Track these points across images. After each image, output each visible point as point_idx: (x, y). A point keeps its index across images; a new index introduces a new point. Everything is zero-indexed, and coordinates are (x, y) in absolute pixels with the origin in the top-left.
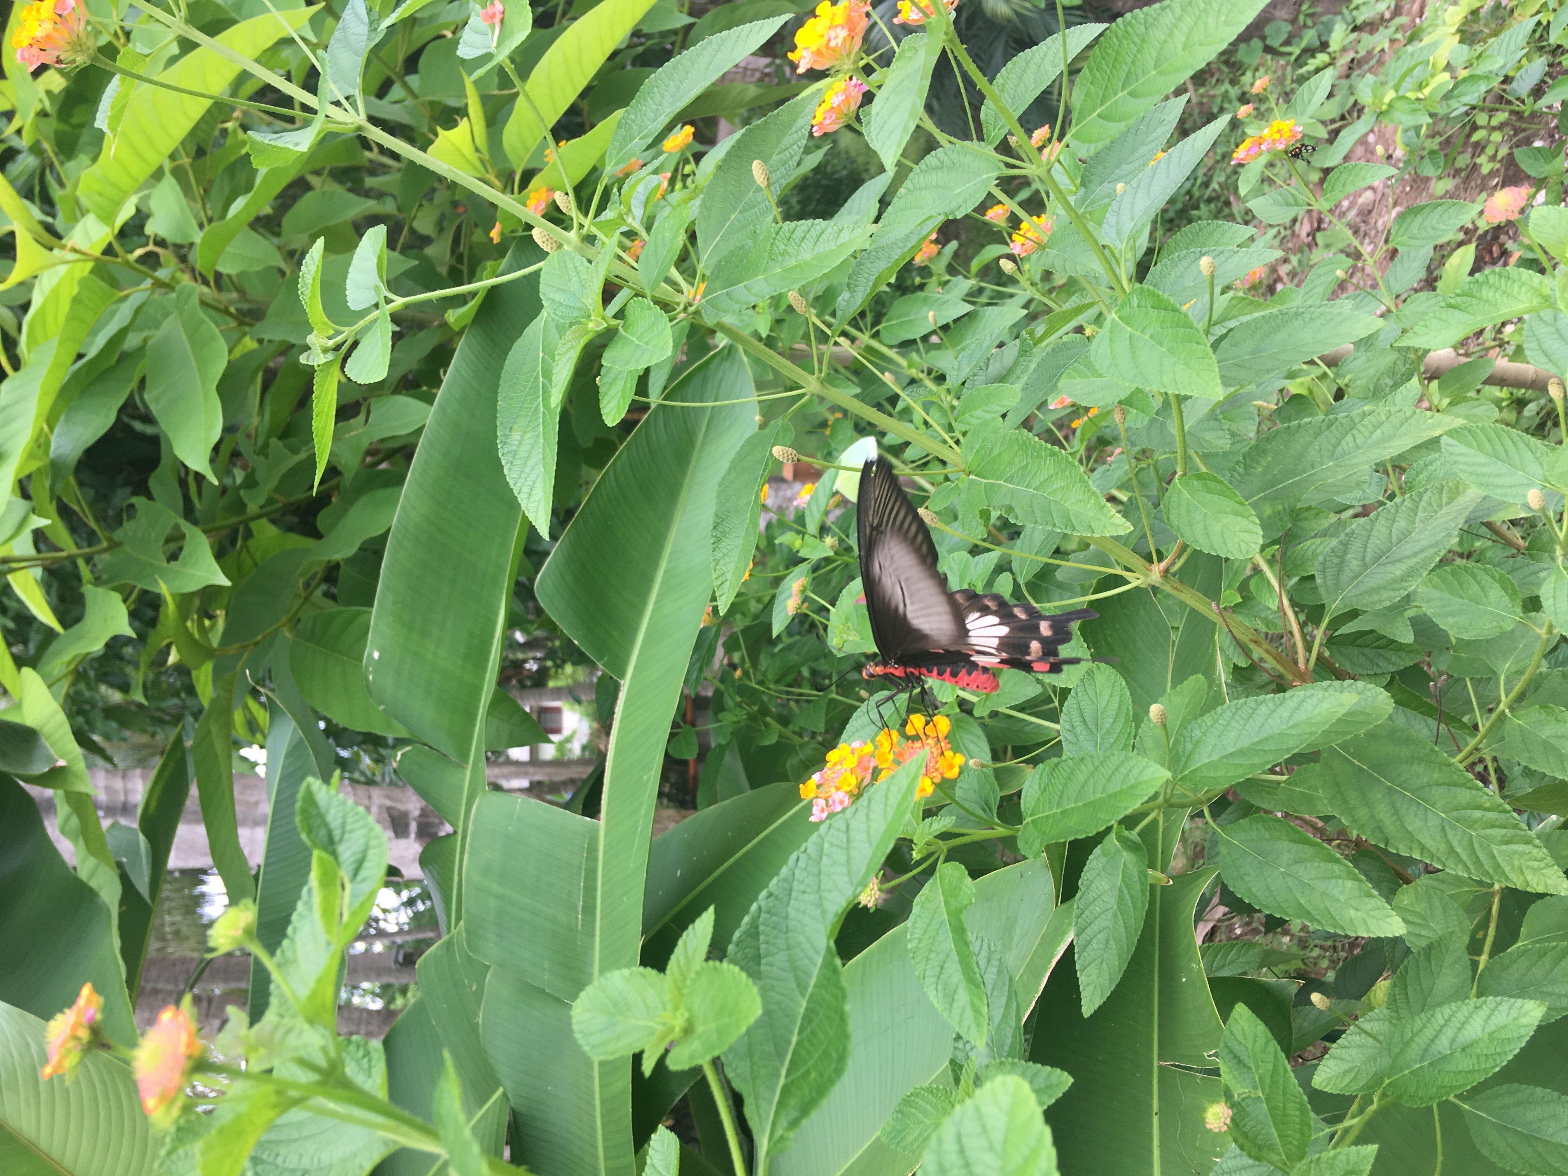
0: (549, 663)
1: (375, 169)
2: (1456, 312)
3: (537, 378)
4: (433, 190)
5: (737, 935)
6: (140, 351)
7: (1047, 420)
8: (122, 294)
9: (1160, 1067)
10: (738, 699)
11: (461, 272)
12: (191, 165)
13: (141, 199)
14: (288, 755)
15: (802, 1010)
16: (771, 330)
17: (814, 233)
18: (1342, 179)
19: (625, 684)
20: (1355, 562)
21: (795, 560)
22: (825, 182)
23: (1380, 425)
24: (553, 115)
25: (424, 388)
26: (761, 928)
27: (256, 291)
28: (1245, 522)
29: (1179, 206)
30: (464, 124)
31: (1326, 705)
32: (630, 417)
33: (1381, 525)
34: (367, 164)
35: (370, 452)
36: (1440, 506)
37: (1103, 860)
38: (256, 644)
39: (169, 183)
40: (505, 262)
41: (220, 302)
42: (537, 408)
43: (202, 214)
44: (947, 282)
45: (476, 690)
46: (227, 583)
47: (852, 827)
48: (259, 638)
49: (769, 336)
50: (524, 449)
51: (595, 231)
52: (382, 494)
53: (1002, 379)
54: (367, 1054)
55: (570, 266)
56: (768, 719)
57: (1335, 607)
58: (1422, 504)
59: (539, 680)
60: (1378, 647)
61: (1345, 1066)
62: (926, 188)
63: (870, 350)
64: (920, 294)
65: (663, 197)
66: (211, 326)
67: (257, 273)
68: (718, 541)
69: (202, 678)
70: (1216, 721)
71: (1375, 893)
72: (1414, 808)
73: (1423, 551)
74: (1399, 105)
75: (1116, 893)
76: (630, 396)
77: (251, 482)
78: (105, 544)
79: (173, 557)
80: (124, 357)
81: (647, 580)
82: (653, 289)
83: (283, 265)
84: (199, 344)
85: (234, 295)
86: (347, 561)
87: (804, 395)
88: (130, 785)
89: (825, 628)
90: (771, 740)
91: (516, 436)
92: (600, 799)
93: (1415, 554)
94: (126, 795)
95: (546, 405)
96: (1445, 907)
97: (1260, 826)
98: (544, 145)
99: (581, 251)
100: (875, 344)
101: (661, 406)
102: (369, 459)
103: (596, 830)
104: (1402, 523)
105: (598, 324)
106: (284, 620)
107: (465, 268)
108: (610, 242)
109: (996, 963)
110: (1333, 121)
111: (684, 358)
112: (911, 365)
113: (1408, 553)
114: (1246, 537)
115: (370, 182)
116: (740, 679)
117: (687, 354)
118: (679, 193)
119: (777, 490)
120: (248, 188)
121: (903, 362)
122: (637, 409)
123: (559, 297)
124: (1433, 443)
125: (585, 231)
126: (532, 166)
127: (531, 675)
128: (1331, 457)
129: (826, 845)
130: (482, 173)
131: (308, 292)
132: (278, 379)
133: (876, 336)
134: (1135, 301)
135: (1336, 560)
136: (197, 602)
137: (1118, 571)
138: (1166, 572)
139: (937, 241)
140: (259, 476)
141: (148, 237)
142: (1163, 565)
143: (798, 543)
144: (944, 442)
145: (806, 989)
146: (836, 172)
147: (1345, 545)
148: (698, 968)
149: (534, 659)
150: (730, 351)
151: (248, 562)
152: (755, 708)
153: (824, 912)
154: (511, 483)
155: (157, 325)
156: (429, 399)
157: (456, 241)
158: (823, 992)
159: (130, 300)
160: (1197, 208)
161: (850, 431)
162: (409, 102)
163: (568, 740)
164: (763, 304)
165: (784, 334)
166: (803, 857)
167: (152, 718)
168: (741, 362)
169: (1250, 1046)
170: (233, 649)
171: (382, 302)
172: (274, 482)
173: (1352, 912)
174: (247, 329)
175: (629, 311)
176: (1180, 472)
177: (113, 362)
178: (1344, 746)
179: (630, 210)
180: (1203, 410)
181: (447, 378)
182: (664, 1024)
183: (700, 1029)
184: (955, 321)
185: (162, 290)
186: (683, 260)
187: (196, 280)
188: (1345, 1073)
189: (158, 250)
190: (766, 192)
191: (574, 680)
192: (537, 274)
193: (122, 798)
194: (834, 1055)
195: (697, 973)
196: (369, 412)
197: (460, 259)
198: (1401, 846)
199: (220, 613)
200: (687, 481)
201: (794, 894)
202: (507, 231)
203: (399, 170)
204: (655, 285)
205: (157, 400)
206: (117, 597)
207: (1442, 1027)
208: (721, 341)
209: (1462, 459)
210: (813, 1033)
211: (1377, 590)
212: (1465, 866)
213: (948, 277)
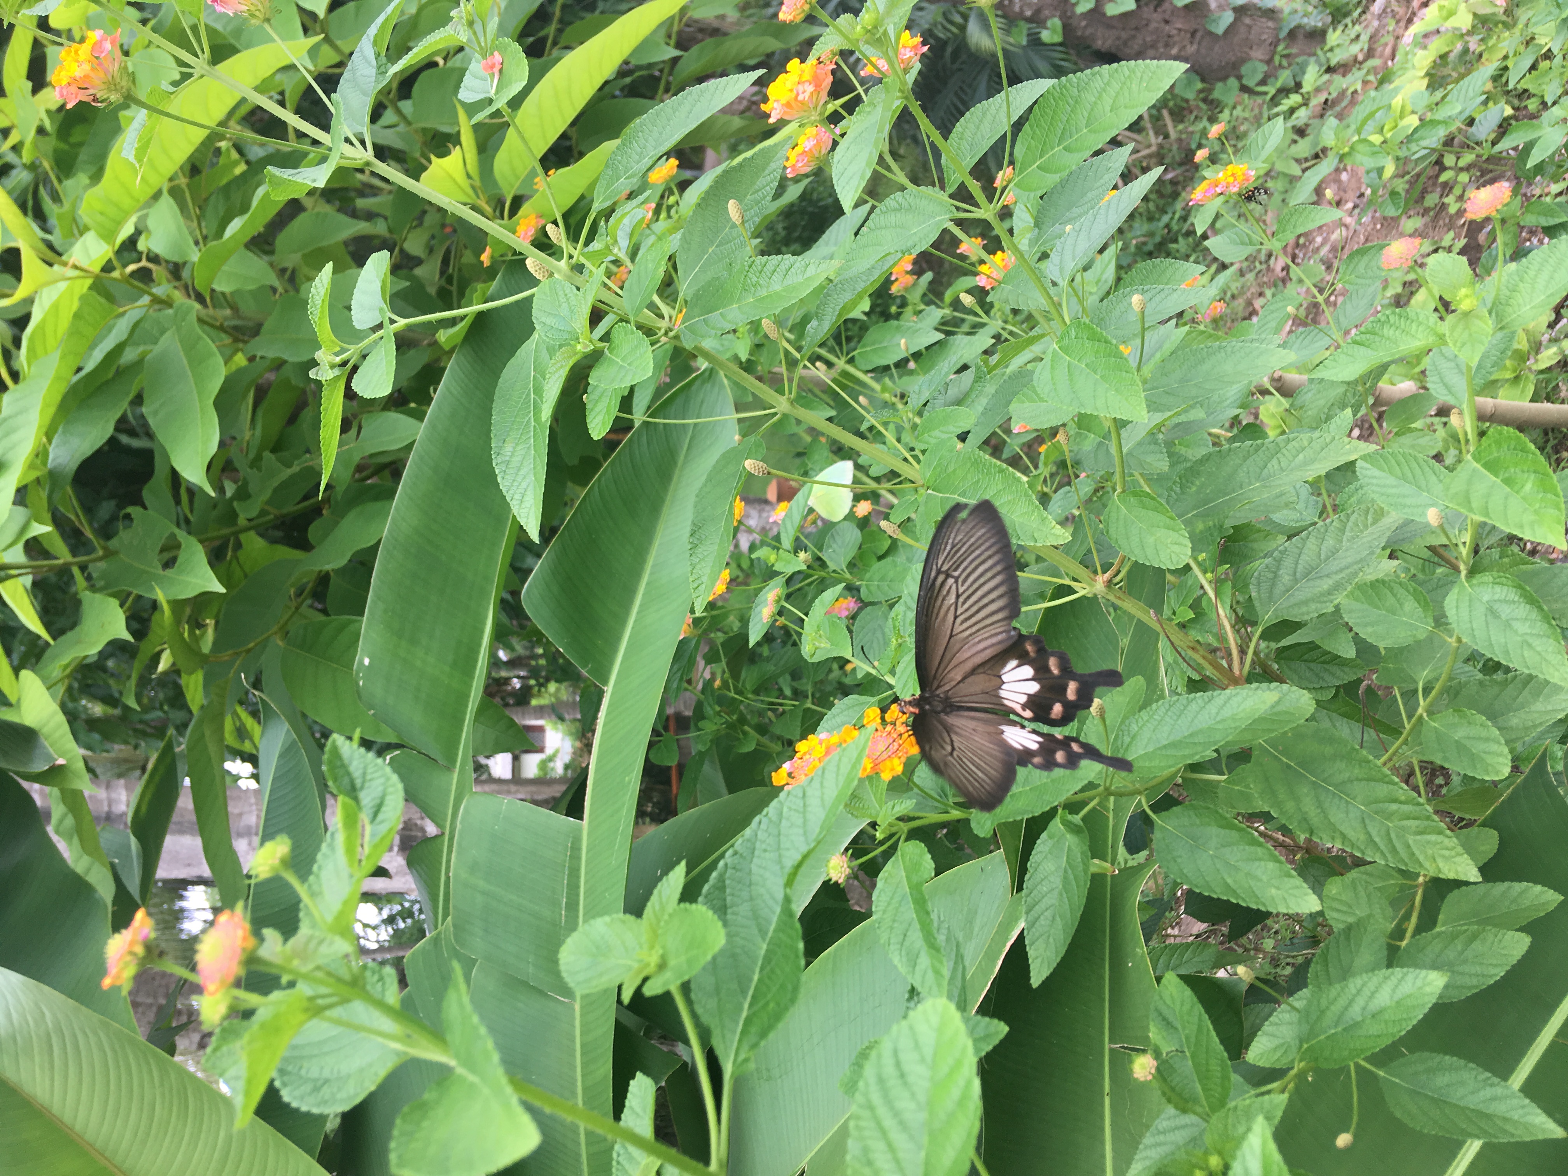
0: (532, 682)
1: (368, 190)
2: (1362, 348)
3: (528, 395)
4: (424, 212)
5: (706, 888)
6: (139, 363)
7: (1014, 446)
8: (121, 310)
9: (1112, 1050)
10: (718, 708)
11: (450, 293)
12: (188, 185)
13: (139, 218)
14: (281, 756)
15: (763, 952)
16: (751, 354)
17: (783, 267)
18: (1293, 221)
19: (609, 690)
20: (1287, 577)
21: (771, 574)
22: (810, 209)
23: (1303, 449)
24: (542, 146)
25: (413, 405)
26: (728, 882)
27: (249, 308)
28: (1174, 535)
29: (1158, 239)
30: (456, 153)
31: (1249, 704)
32: (613, 437)
33: (1311, 544)
34: (358, 185)
35: (360, 468)
36: (1366, 527)
37: (1050, 843)
38: (248, 651)
39: (167, 203)
40: (494, 285)
41: (216, 319)
42: (529, 421)
43: (198, 232)
44: (921, 312)
45: (464, 697)
46: (222, 590)
47: (808, 793)
48: (252, 645)
49: (748, 361)
50: (516, 459)
51: (583, 260)
52: (373, 507)
53: (959, 402)
54: (381, 979)
55: (561, 293)
56: (746, 728)
57: (1268, 617)
58: (1350, 524)
59: (522, 698)
60: (1324, 662)
61: (1276, 1042)
62: (886, 227)
63: (845, 374)
64: (894, 323)
65: (648, 226)
66: (209, 344)
67: (251, 291)
68: (695, 546)
69: (192, 686)
70: (1151, 717)
71: (1294, 873)
72: (1336, 800)
73: (1347, 568)
74: (1360, 147)
75: (1061, 873)
76: (614, 412)
77: (243, 494)
78: (101, 553)
79: (169, 564)
80: (120, 373)
81: (629, 592)
82: (636, 315)
83: (277, 283)
84: (197, 360)
85: (228, 312)
86: (336, 571)
87: (775, 414)
88: (114, 795)
89: (800, 635)
90: (749, 747)
91: (508, 448)
92: (583, 800)
93: (1341, 570)
94: (110, 806)
95: (537, 419)
96: (1369, 896)
97: (1191, 813)
98: (533, 174)
99: (569, 279)
100: (850, 369)
101: (646, 424)
102: (357, 476)
103: (580, 830)
104: (1330, 542)
105: (586, 346)
106: (275, 628)
107: (454, 289)
108: (597, 273)
109: (945, 932)
110: (1306, 160)
111: (668, 380)
112: (884, 389)
113: (1334, 568)
114: (1176, 548)
115: (361, 203)
116: (719, 689)
117: (670, 376)
118: (663, 224)
119: (760, 511)
120: (244, 209)
121: (877, 387)
122: (621, 427)
123: (549, 321)
124: (1350, 466)
125: (574, 261)
126: (520, 193)
127: (514, 693)
128: (1258, 479)
129: (785, 810)
130: (472, 199)
131: (317, 312)
132: (271, 394)
133: (851, 361)
134: (1073, 333)
135: (1270, 575)
136: (188, 611)
137: (1067, 582)
138: (1109, 583)
139: (912, 272)
140: (252, 488)
141: (141, 253)
142: (1107, 575)
143: (772, 558)
144: (905, 460)
145: (766, 933)
146: (819, 200)
147: (1279, 561)
148: (671, 911)
149: (518, 677)
150: (711, 374)
151: (238, 573)
152: (735, 717)
153: (782, 868)
154: (504, 491)
155: (155, 342)
156: (419, 416)
157: (446, 261)
158: (781, 935)
159: (127, 316)
160: (1176, 241)
161: (826, 453)
162: (402, 128)
163: (551, 759)
164: (743, 329)
165: (763, 358)
166: (764, 820)
167: (136, 731)
168: (722, 386)
169: (1177, 1008)
170: (226, 656)
171: (386, 322)
172: (267, 495)
173: (1273, 891)
174: (241, 345)
175: (614, 334)
176: (1119, 490)
177: (110, 375)
178: (1272, 743)
179: (616, 241)
180: (1140, 433)
181: (438, 396)
182: (641, 961)
183: (672, 962)
184: (927, 348)
185: (157, 307)
186: (667, 287)
187: (189, 296)
188: (1275, 1049)
189: (150, 265)
190: (741, 229)
191: (557, 698)
192: (529, 300)
193: (106, 809)
194: (790, 987)
195: (670, 915)
196: (360, 428)
197: (450, 280)
198: (1324, 836)
199: (210, 622)
200: (669, 498)
201: (757, 853)
202: (496, 255)
203: (390, 192)
204: (638, 311)
205: (156, 413)
206: (114, 603)
207: (1355, 996)
208: (703, 364)
209: (1375, 481)
210: (772, 971)
211: (1306, 602)
212: (1382, 853)
213: (922, 307)
